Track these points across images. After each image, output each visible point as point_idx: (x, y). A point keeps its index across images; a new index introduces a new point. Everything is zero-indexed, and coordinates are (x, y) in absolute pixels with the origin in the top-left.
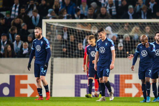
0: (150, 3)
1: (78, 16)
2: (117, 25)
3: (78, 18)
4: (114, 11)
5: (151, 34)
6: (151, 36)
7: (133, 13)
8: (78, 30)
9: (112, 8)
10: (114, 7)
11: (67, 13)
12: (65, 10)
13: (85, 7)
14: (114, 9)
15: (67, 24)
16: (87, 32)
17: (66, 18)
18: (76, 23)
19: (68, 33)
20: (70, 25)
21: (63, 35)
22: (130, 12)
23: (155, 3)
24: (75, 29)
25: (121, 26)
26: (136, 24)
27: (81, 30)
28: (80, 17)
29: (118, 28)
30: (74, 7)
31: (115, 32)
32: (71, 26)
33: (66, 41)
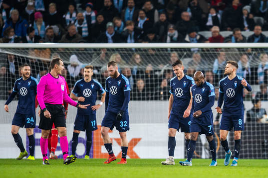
0: (139, 19)
1: (31, 38)
2: (90, 52)
3: (31, 42)
4: (86, 31)
5: (141, 65)
6: (140, 69)
7: (113, 34)
8: (32, 59)
9: (82, 26)
10: (86, 25)
11: (15, 33)
12: (12, 30)
13: (41, 24)
14: (85, 27)
15: (14, 50)
16: (44, 61)
17: (12, 41)
18: (28, 49)
19: (16, 64)
20: (18, 52)
21: (8, 66)
22: (108, 33)
23: (146, 19)
24: (27, 58)
25: (95, 54)
26: (117, 49)
27: (35, 60)
28: (33, 39)
29: (91, 56)
30: (26, 25)
31: (86, 63)
32: (21, 54)
33: (13, 76)
